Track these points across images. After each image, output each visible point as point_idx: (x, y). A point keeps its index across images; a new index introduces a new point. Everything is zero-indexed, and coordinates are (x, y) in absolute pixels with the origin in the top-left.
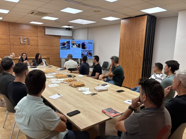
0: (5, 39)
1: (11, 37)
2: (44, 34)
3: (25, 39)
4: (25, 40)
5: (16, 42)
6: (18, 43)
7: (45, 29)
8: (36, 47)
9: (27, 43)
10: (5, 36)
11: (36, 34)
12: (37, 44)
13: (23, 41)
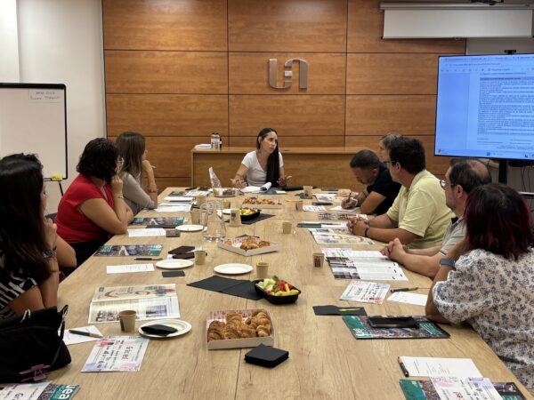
0: (212, 71)
1: (234, 60)
2: (378, 36)
3: (289, 68)
4: (288, 73)
5: (252, 83)
7: (384, 11)
8: (334, 100)
9: (297, 84)
10: (212, 57)
11: (341, 40)
12: (341, 87)
13: (282, 78)
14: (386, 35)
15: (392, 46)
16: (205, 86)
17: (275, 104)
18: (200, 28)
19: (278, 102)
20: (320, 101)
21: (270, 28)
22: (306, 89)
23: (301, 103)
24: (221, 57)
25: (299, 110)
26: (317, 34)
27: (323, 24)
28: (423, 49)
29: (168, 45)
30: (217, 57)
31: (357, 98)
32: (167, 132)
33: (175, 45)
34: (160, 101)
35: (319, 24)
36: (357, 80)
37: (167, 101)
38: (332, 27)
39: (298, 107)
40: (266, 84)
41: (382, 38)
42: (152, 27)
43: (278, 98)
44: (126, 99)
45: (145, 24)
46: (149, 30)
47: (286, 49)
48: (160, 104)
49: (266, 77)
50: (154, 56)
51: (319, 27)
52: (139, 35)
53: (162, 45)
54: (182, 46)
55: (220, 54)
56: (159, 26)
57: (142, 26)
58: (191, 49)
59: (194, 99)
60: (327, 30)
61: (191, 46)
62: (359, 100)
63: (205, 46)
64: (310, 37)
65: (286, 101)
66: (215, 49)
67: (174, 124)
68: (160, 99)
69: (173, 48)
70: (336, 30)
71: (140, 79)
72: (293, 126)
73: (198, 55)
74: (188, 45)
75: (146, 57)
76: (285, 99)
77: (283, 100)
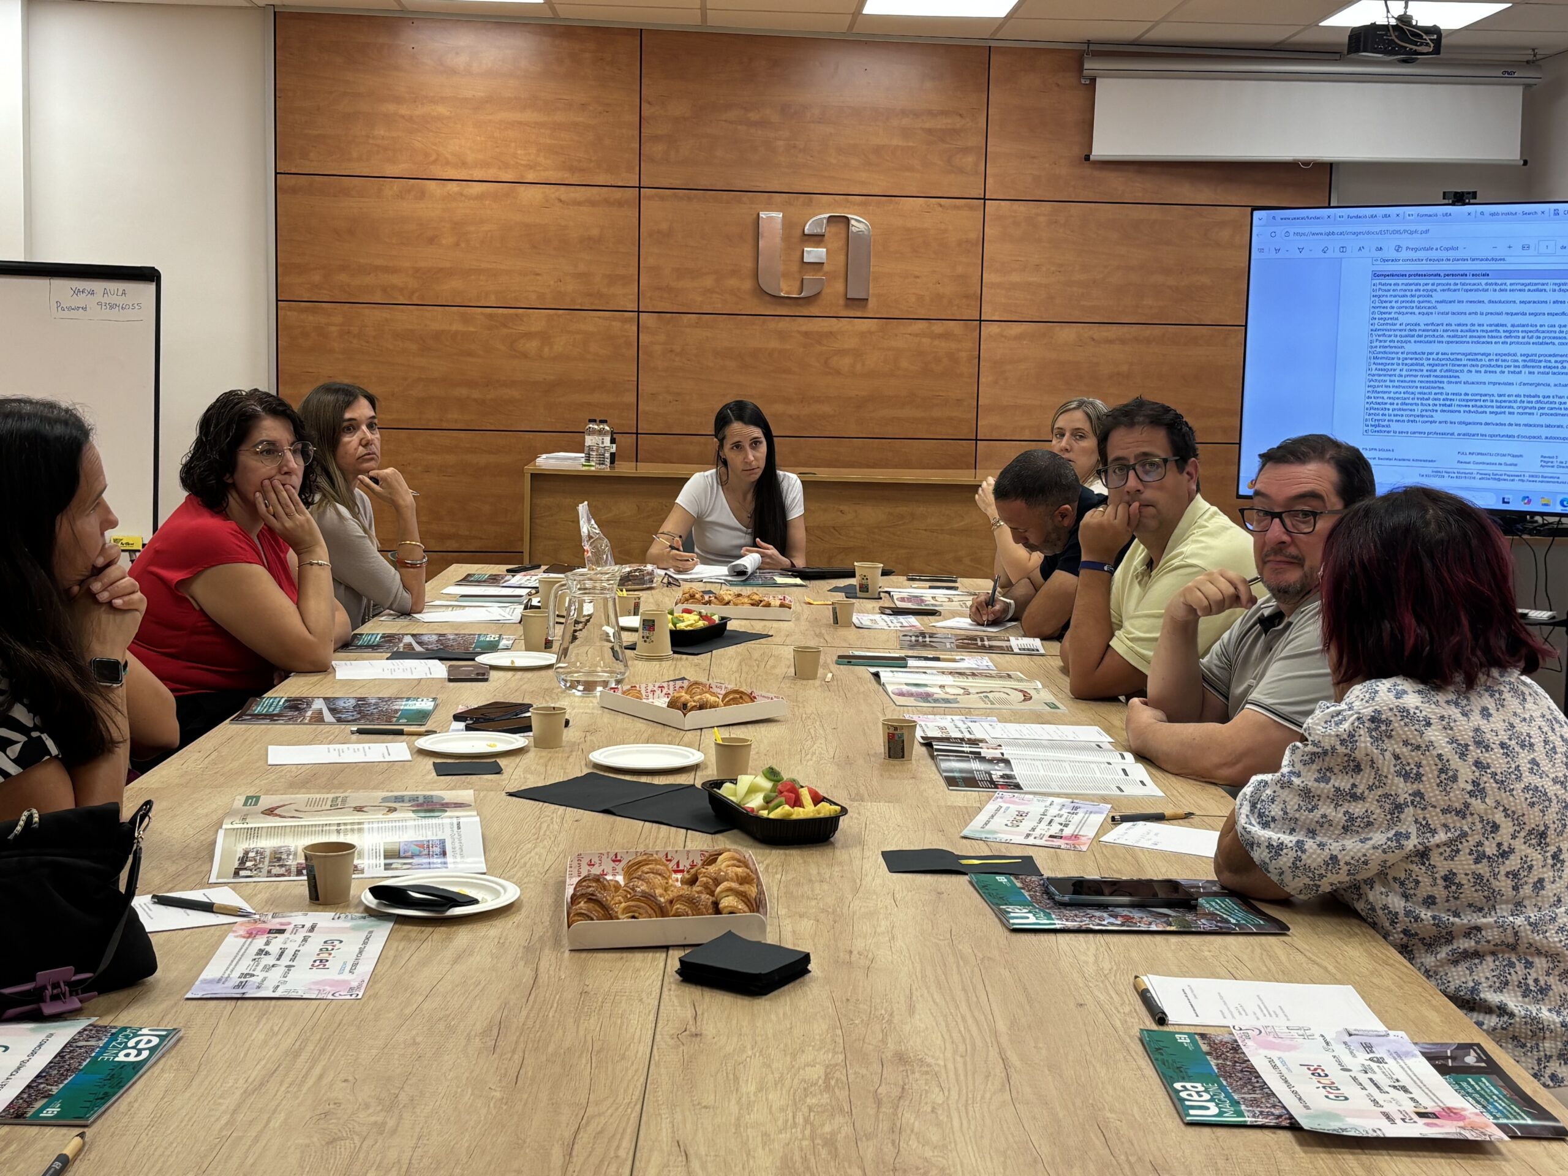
1: (656, 211)
2: (1077, 151)
3: (816, 239)
4: (814, 253)
5: (709, 282)
6: (732, 282)
7: (1093, 80)
8: (946, 336)
9: (839, 287)
10: (592, 203)
11: (969, 160)
12: (967, 297)
13: (794, 267)
14: (1101, 149)
15: (1116, 183)
16: (571, 287)
17: (774, 344)
18: (560, 117)
19: (782, 336)
20: (905, 337)
21: (763, 124)
22: (862, 302)
23: (850, 343)
24: (620, 204)
25: (845, 362)
26: (897, 141)
27: (916, 114)
28: (1203, 194)
29: (464, 164)
30: (607, 202)
31: (1016, 329)
32: (454, 417)
33: (485, 165)
34: (435, 326)
35: (904, 113)
36: (1015, 278)
37: (457, 326)
38: (942, 123)
39: (842, 352)
40: (748, 285)
41: (1087, 158)
42: (419, 111)
43: (783, 324)
44: (338, 319)
45: (398, 100)
46: (410, 119)
47: (809, 185)
48: (437, 336)
49: (749, 264)
50: (422, 195)
51: (906, 122)
52: (380, 131)
53: (447, 163)
54: (506, 166)
55: (618, 194)
56: (442, 110)
57: (390, 108)
58: (531, 177)
59: (537, 322)
60: (930, 131)
61: (530, 167)
62: (1019, 338)
63: (572, 170)
64: (878, 150)
65: (806, 334)
66: (601, 179)
67: (476, 394)
68: (437, 321)
69: (478, 174)
70: (955, 132)
71: (379, 262)
72: (826, 409)
73: (553, 196)
74: (522, 165)
75: (400, 196)
76: (804, 328)
77: (799, 332)
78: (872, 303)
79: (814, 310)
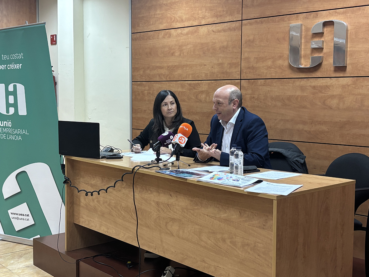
0: (224, 49)
1: (249, 30)
3: (319, 35)
5: (269, 63)
6: (280, 62)
9: (331, 60)
10: (224, 31)
16: (216, 70)
17: (299, 93)
19: (302, 88)
20: (367, 87)
23: (337, 91)
24: (234, 29)
25: (334, 102)
29: (182, 21)
30: (230, 29)
33: (188, 20)
34: (174, 90)
37: (180, 89)
39: (333, 97)
43: (303, 82)
46: (167, 5)
47: (316, 7)
50: (170, 35)
53: (177, 21)
54: (195, 19)
55: (234, 25)
57: (161, 1)
58: (203, 23)
59: (205, 86)
61: (203, 18)
63: (217, 16)
65: (314, 87)
66: (227, 19)
68: (174, 87)
69: (186, 24)
72: (324, 128)
73: (211, 29)
74: (200, 17)
75: (164, 37)
76: (313, 84)
77: (310, 86)
78: (348, 68)
79: (318, 74)
